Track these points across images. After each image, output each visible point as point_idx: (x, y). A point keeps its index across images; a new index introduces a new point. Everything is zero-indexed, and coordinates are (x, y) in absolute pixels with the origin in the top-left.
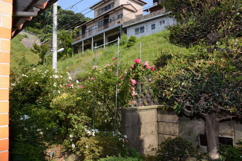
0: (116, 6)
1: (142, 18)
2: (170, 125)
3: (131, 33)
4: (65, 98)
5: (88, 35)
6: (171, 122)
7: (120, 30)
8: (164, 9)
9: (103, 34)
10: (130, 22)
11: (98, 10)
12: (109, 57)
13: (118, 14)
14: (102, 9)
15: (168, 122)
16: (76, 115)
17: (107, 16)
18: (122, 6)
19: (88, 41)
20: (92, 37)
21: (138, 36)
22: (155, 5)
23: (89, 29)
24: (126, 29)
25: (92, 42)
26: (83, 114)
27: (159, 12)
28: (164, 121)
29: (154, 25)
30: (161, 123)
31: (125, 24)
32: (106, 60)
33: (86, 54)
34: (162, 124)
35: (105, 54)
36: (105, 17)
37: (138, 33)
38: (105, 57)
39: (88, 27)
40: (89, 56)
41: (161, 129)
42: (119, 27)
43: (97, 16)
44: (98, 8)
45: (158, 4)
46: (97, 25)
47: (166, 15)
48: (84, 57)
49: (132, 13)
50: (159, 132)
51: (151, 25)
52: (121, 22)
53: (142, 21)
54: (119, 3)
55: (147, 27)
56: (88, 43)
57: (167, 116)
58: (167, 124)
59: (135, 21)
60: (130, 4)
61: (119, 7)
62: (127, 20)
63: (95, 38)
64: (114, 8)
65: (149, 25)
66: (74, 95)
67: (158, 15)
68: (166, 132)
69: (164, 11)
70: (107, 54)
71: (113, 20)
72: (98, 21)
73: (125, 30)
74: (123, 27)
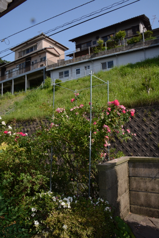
0: (38, 49)
1: (67, 62)
2: (147, 180)
3: (55, 77)
4: (5, 149)
5: (7, 78)
6: (148, 176)
7: (43, 73)
8: (89, 54)
9: (25, 77)
10: (54, 66)
11: (19, 52)
12: (33, 101)
13: (41, 57)
14: (24, 51)
15: (143, 177)
16: (28, 174)
17: (29, 58)
18: (45, 49)
19: (8, 83)
20: (12, 80)
21: (64, 80)
22: (78, 51)
23: (9, 71)
24: (50, 72)
25: (12, 84)
26: (39, 172)
27: (84, 57)
28: (139, 175)
29: (79, 69)
30: (133, 177)
31: (49, 67)
32: (29, 103)
33: (6, 97)
34: (135, 179)
35: (28, 97)
36: (27, 60)
37: (62, 77)
38: (28, 100)
39: (8, 69)
40: (9, 99)
41: (134, 185)
42: (43, 70)
43: (18, 58)
44: (20, 51)
45: (80, 50)
46: (18, 67)
47: (91, 60)
48: (4, 100)
49: (55, 57)
50: (131, 189)
51: (76, 69)
52: (44, 65)
53: (67, 65)
54: (42, 46)
55: (72, 72)
56: (8, 86)
57: (142, 169)
58: (142, 179)
59: (60, 65)
60: (53, 48)
61: (43, 50)
62: (51, 64)
63: (16, 80)
64: (37, 51)
65: (74, 70)
66: (16, 146)
67: (83, 60)
68: (141, 188)
69: (90, 57)
70: (31, 97)
71: (35, 63)
72: (19, 64)
73: (48, 74)
74: (47, 70)
